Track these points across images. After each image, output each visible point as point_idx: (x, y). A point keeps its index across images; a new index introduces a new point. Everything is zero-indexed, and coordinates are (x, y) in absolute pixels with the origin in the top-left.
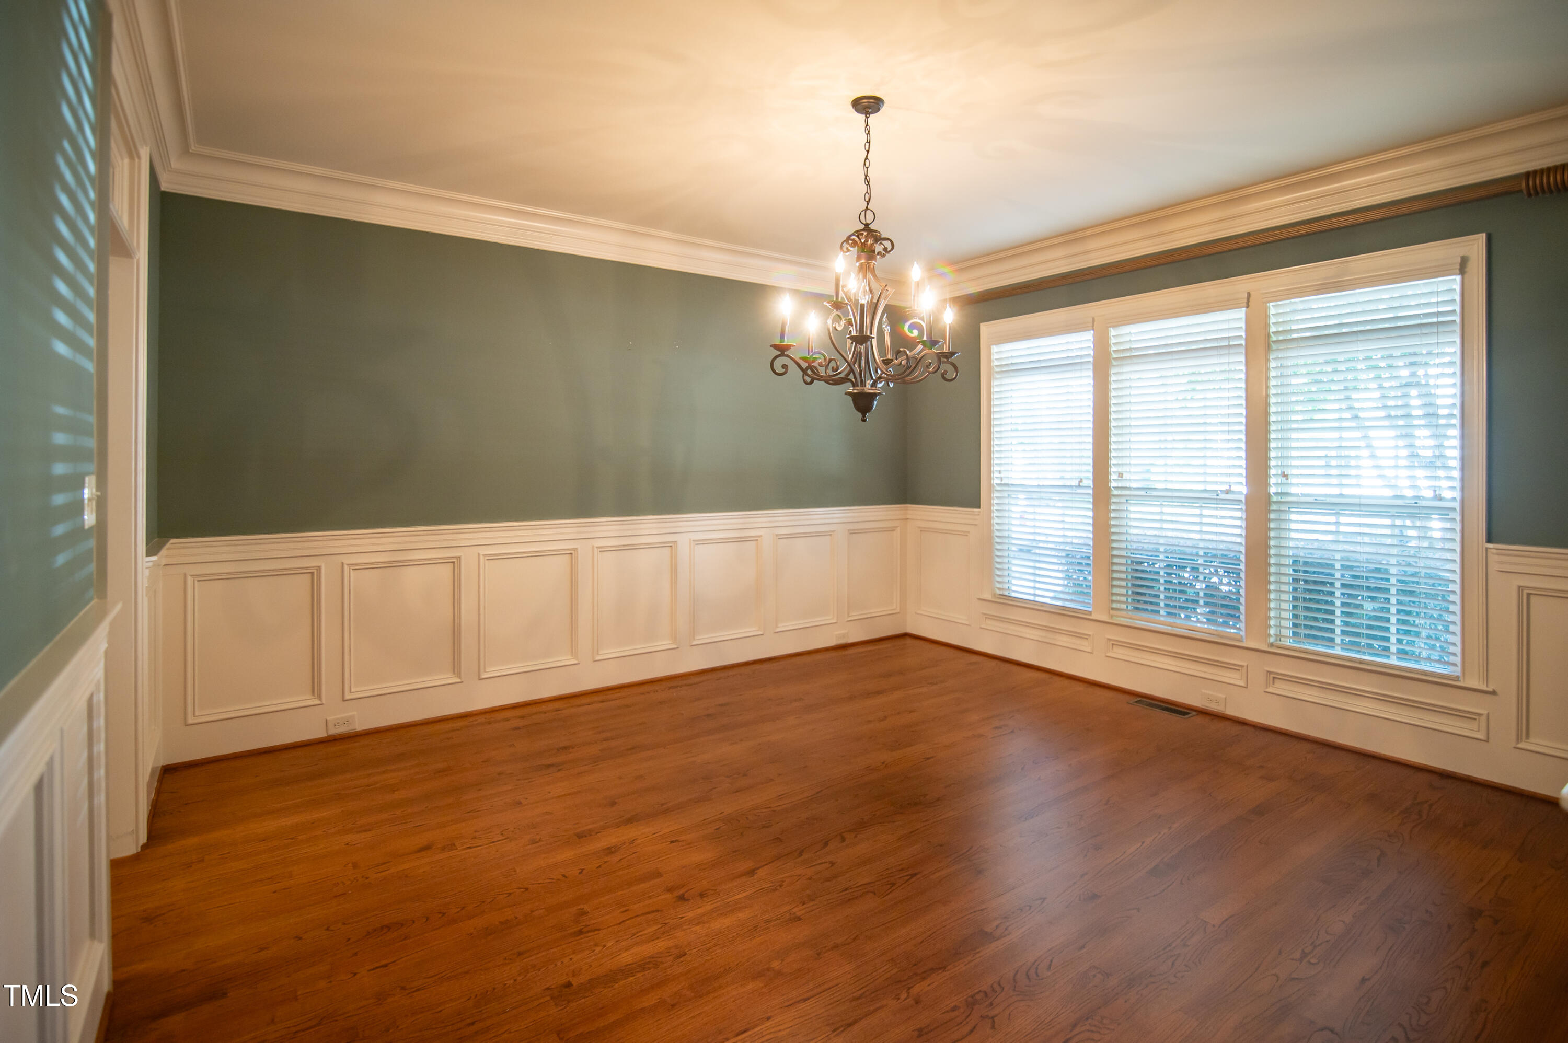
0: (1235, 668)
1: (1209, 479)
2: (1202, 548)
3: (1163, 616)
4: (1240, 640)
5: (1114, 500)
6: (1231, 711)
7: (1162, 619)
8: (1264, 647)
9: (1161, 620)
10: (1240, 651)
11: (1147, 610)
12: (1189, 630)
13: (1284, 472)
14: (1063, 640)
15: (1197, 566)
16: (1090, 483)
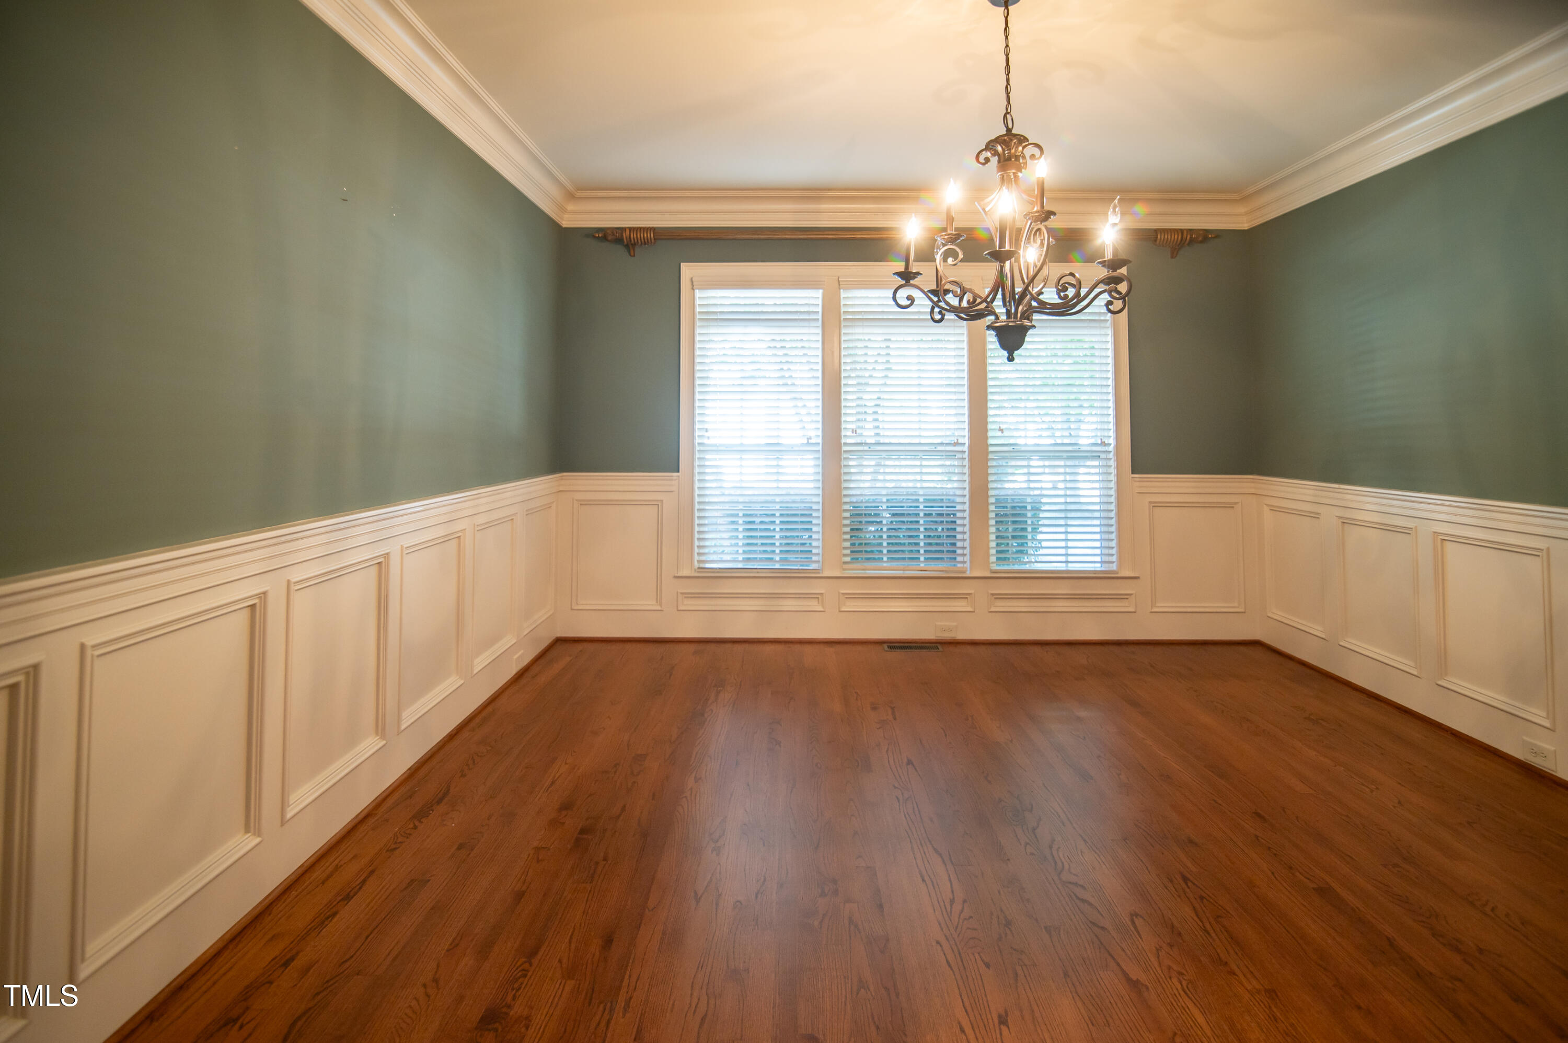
0: (964, 597)
1: (923, 433)
2: (921, 495)
3: (885, 562)
4: (964, 572)
5: (845, 456)
6: (961, 636)
7: (885, 565)
8: (988, 574)
9: (886, 567)
10: (967, 581)
11: (874, 559)
12: (921, 571)
13: (1000, 427)
14: (789, 605)
15: (918, 512)
16: (820, 440)
